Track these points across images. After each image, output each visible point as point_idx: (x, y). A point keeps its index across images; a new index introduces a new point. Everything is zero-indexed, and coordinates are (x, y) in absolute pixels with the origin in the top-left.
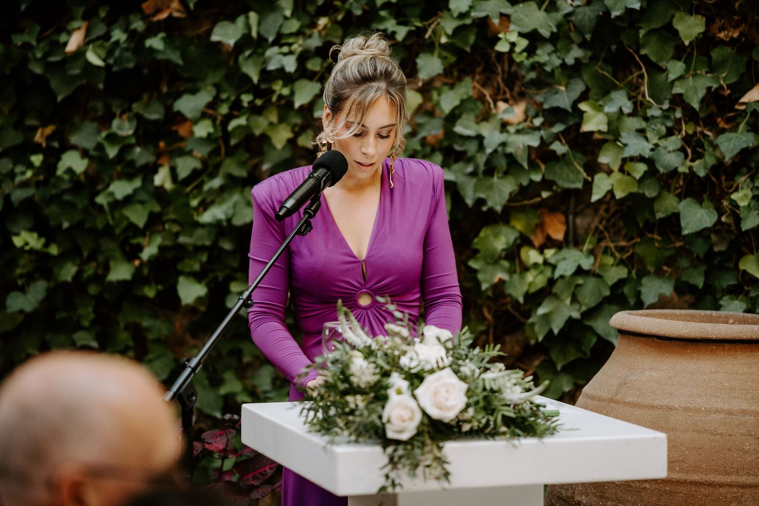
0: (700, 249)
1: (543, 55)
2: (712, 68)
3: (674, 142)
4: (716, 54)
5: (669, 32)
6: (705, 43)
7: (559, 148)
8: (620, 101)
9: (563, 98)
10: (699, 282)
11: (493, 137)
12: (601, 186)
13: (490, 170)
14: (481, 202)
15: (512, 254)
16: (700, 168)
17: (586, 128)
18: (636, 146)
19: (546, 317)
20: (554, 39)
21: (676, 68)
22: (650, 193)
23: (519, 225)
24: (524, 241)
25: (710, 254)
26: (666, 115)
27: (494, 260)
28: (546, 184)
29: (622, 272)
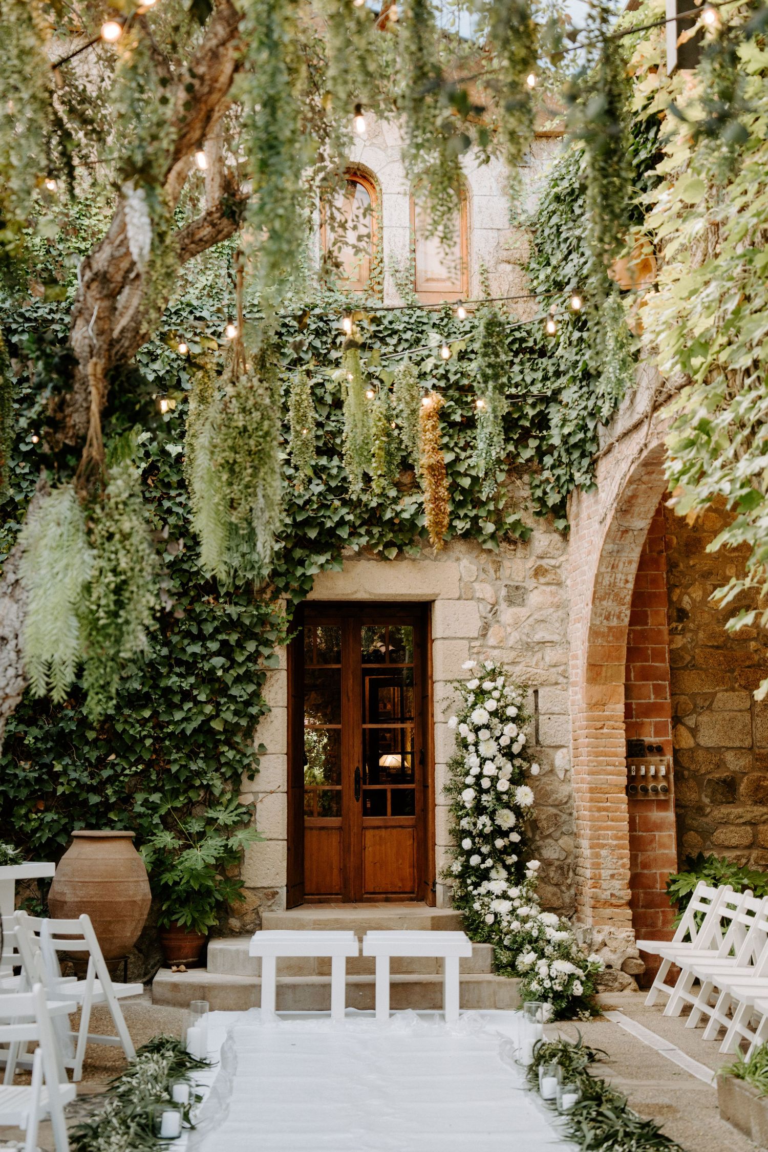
0: (94, 810)
1: (39, 745)
2: (97, 748)
3: (86, 774)
4: (99, 744)
5: (83, 737)
6: (96, 740)
7: (45, 777)
8: (67, 760)
9: (47, 759)
10: (94, 821)
11: (21, 774)
12: (60, 790)
13: (19, 786)
14: (16, 797)
15: (26, 815)
16: (94, 782)
17: (55, 769)
18: (73, 775)
19: (40, 837)
20: (42, 739)
21: (86, 749)
22: (77, 791)
23: (29, 804)
24: (30, 811)
25: (98, 812)
26: (83, 764)
27: (20, 818)
28: (39, 790)
29: (66, 820)
